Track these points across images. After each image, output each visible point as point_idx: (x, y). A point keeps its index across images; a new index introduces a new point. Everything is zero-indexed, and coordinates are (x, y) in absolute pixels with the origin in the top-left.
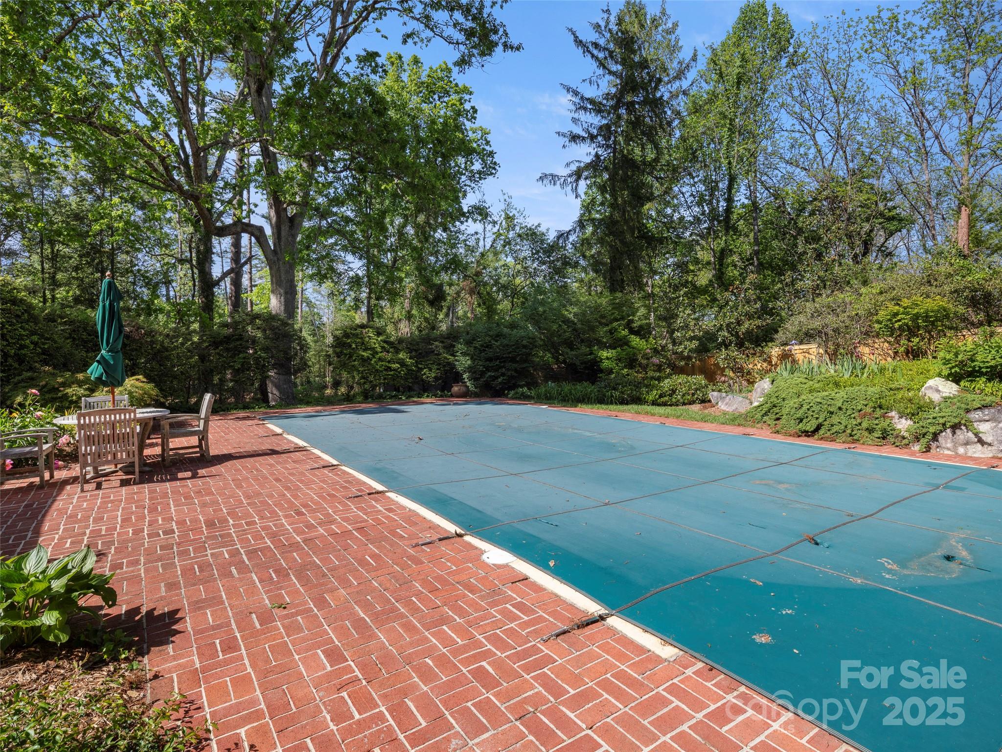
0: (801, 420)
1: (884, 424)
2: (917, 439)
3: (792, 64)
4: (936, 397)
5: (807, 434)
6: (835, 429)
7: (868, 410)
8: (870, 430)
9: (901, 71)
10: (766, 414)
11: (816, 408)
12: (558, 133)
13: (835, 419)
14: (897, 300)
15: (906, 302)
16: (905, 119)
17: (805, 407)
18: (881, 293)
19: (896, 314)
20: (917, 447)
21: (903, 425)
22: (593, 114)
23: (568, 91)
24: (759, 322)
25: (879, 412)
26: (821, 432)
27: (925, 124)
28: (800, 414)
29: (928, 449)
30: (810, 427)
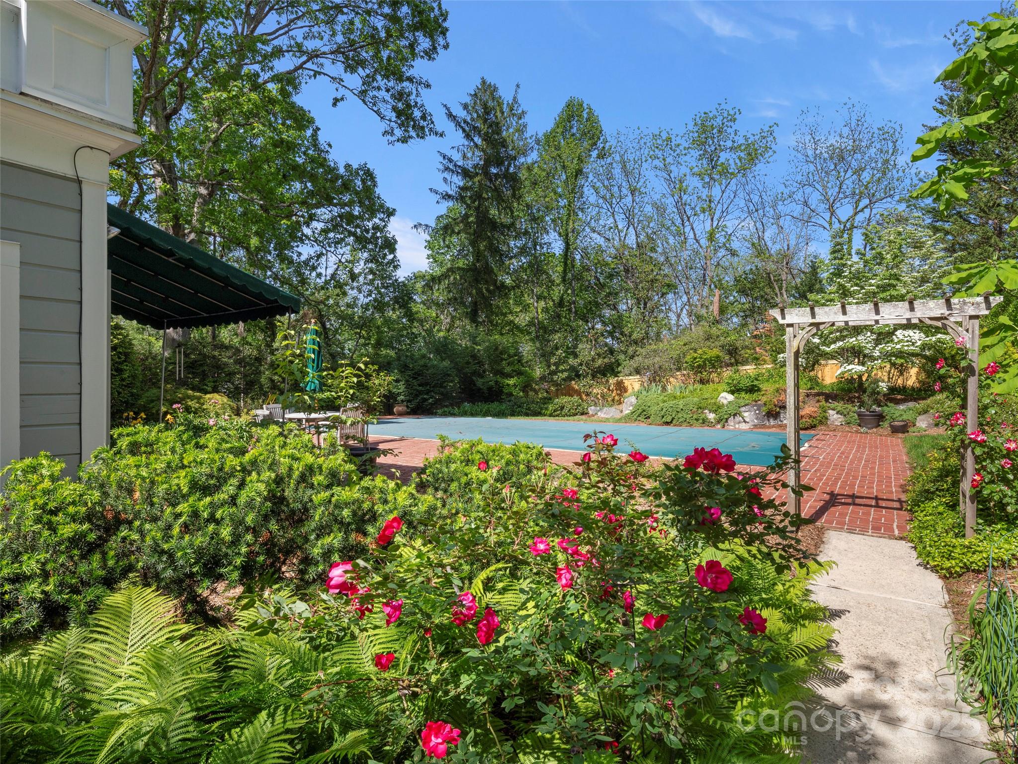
0: (663, 417)
1: (703, 416)
2: (718, 422)
3: (601, 156)
4: (725, 402)
5: (667, 423)
6: (681, 420)
7: (695, 409)
8: (697, 420)
9: (672, 177)
10: (639, 416)
11: (670, 410)
12: (431, 189)
13: (680, 415)
14: (695, 351)
15: (700, 351)
16: (671, 208)
17: (664, 410)
18: (685, 345)
19: (695, 359)
20: (719, 426)
21: (712, 416)
22: (460, 177)
23: (444, 158)
24: (606, 360)
25: (700, 411)
26: (674, 422)
27: (686, 219)
28: (662, 413)
29: (724, 427)
30: (669, 419)
